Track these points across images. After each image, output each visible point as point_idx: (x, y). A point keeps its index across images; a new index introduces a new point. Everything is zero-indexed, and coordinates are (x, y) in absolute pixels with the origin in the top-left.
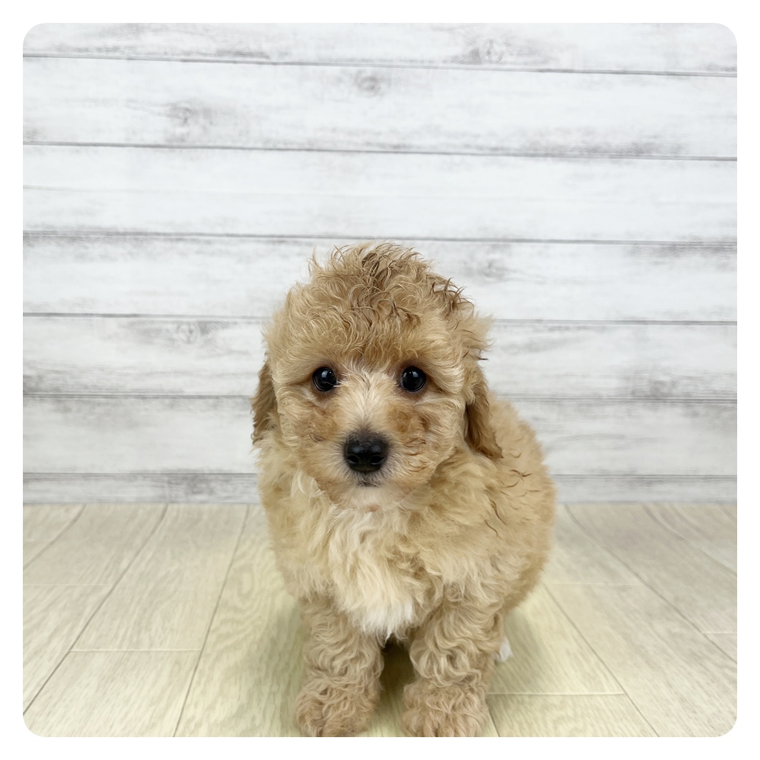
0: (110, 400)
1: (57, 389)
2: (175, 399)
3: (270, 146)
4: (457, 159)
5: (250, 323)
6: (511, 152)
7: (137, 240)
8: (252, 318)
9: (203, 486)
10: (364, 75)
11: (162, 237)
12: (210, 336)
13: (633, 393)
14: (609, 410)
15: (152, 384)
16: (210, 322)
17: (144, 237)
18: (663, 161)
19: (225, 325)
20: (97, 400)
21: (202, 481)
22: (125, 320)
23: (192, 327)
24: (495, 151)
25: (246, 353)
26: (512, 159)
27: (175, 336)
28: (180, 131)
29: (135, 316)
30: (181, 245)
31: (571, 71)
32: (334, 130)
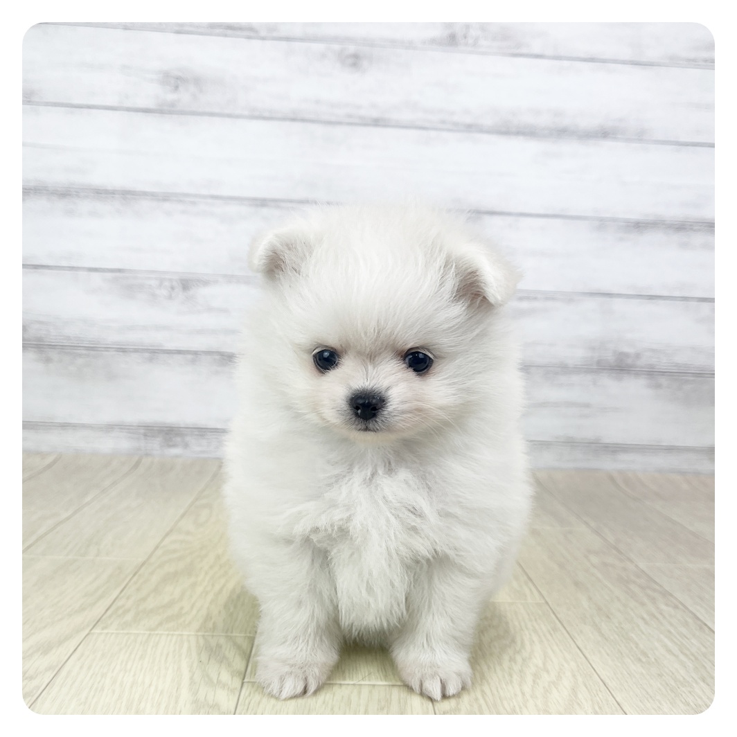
0: (91, 352)
1: (40, 339)
2: (154, 353)
3: (257, 115)
4: (433, 133)
5: (230, 282)
6: (485, 129)
7: (125, 198)
8: (232, 276)
9: (178, 439)
10: (347, 53)
11: (150, 197)
12: (191, 293)
13: (599, 362)
14: (575, 379)
15: (132, 337)
16: (192, 280)
17: (133, 196)
18: (628, 143)
19: (206, 283)
20: (79, 351)
21: (178, 434)
22: (109, 275)
24: (470, 128)
25: (226, 310)
28: (171, 97)
29: (119, 271)
30: (167, 205)
31: (543, 57)
32: (317, 102)
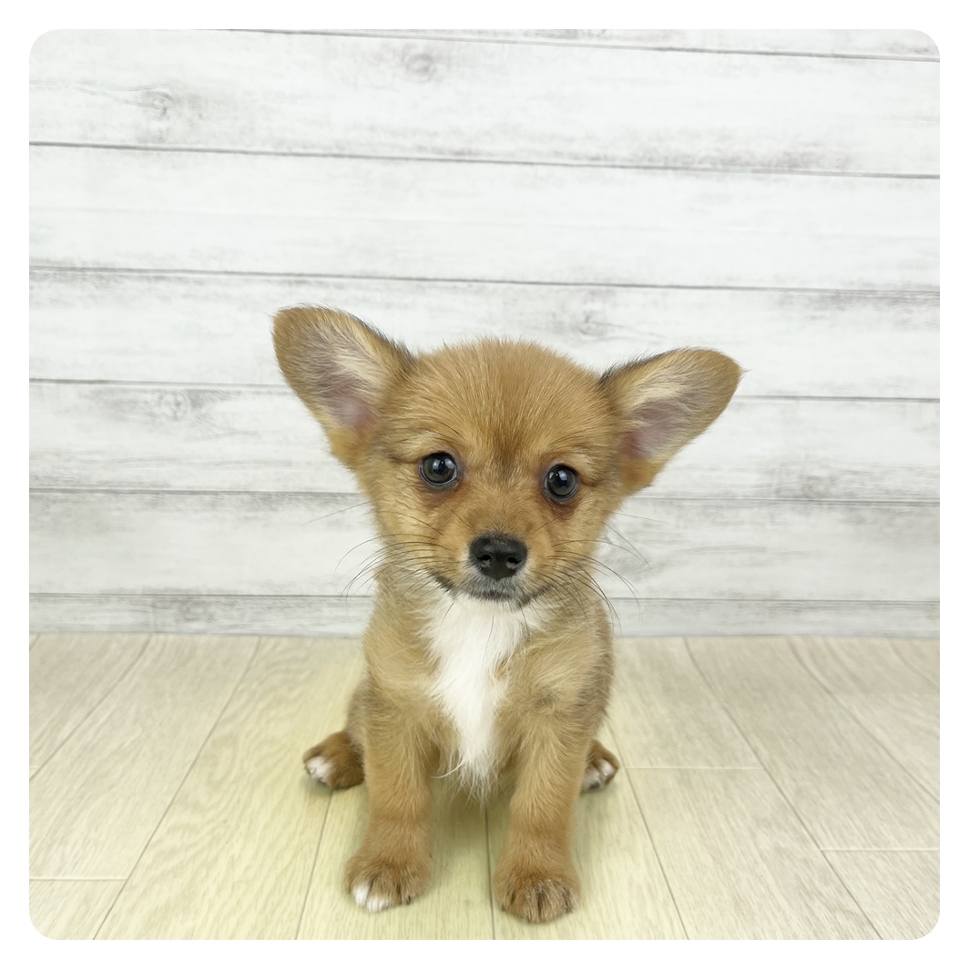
0: (69, 495)
2: (158, 495)
3: (285, 150)
4: (542, 171)
5: (258, 393)
6: (618, 163)
7: (101, 277)
8: (261, 386)
9: (200, 610)
10: (413, 52)
11: (136, 274)
12: (204, 410)
13: (778, 492)
14: (745, 514)
15: (127, 474)
16: (205, 391)
17: (110, 274)
18: (826, 178)
19: (225, 396)
20: (52, 495)
21: (197, 604)
22: (87, 388)
23: (180, 398)
25: (254, 433)
26: (620, 172)
27: (157, 410)
29: (101, 382)
30: (162, 286)
31: (702, 51)
32: (372, 129)
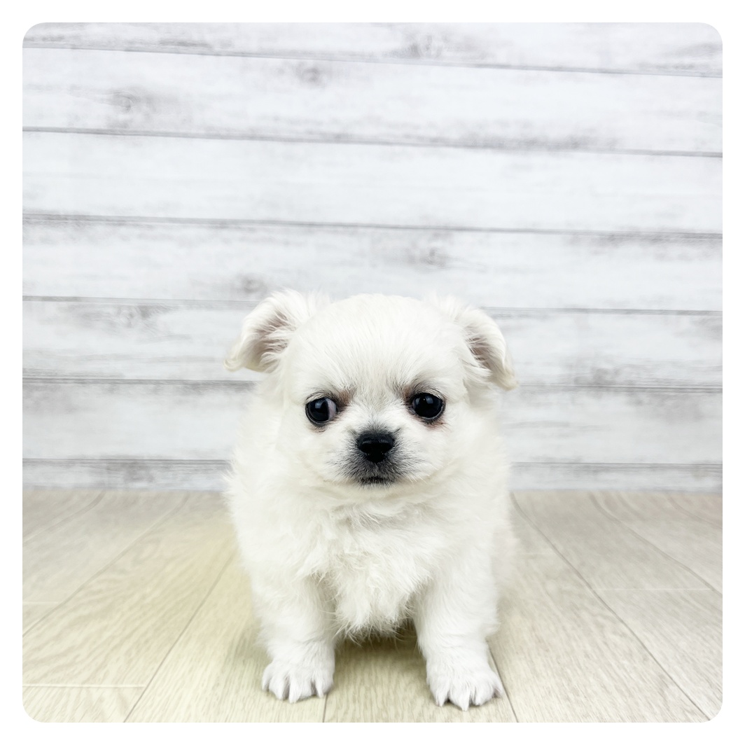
2: (114, 384)
3: (213, 134)
4: (398, 148)
6: (452, 143)
9: (143, 472)
10: (305, 67)
11: (105, 222)
12: (150, 320)
13: (576, 380)
14: (552, 397)
15: (91, 368)
16: (151, 306)
18: (599, 153)
19: (165, 309)
22: (64, 304)
23: (133, 311)
24: (435, 142)
25: (185, 338)
26: (452, 150)
27: (116, 320)
28: (123, 117)
29: (75, 299)
30: (123, 230)
32: (276, 119)
